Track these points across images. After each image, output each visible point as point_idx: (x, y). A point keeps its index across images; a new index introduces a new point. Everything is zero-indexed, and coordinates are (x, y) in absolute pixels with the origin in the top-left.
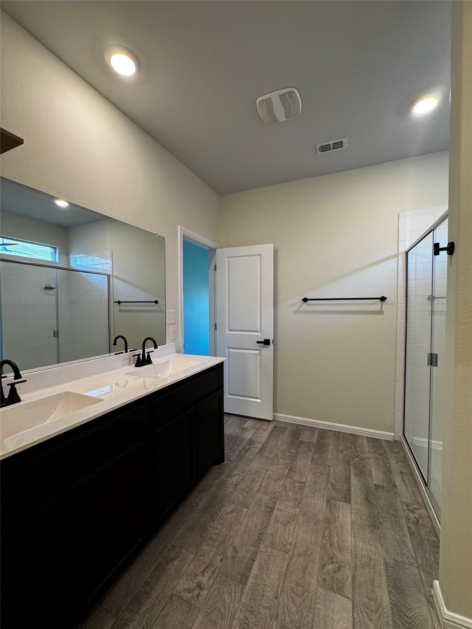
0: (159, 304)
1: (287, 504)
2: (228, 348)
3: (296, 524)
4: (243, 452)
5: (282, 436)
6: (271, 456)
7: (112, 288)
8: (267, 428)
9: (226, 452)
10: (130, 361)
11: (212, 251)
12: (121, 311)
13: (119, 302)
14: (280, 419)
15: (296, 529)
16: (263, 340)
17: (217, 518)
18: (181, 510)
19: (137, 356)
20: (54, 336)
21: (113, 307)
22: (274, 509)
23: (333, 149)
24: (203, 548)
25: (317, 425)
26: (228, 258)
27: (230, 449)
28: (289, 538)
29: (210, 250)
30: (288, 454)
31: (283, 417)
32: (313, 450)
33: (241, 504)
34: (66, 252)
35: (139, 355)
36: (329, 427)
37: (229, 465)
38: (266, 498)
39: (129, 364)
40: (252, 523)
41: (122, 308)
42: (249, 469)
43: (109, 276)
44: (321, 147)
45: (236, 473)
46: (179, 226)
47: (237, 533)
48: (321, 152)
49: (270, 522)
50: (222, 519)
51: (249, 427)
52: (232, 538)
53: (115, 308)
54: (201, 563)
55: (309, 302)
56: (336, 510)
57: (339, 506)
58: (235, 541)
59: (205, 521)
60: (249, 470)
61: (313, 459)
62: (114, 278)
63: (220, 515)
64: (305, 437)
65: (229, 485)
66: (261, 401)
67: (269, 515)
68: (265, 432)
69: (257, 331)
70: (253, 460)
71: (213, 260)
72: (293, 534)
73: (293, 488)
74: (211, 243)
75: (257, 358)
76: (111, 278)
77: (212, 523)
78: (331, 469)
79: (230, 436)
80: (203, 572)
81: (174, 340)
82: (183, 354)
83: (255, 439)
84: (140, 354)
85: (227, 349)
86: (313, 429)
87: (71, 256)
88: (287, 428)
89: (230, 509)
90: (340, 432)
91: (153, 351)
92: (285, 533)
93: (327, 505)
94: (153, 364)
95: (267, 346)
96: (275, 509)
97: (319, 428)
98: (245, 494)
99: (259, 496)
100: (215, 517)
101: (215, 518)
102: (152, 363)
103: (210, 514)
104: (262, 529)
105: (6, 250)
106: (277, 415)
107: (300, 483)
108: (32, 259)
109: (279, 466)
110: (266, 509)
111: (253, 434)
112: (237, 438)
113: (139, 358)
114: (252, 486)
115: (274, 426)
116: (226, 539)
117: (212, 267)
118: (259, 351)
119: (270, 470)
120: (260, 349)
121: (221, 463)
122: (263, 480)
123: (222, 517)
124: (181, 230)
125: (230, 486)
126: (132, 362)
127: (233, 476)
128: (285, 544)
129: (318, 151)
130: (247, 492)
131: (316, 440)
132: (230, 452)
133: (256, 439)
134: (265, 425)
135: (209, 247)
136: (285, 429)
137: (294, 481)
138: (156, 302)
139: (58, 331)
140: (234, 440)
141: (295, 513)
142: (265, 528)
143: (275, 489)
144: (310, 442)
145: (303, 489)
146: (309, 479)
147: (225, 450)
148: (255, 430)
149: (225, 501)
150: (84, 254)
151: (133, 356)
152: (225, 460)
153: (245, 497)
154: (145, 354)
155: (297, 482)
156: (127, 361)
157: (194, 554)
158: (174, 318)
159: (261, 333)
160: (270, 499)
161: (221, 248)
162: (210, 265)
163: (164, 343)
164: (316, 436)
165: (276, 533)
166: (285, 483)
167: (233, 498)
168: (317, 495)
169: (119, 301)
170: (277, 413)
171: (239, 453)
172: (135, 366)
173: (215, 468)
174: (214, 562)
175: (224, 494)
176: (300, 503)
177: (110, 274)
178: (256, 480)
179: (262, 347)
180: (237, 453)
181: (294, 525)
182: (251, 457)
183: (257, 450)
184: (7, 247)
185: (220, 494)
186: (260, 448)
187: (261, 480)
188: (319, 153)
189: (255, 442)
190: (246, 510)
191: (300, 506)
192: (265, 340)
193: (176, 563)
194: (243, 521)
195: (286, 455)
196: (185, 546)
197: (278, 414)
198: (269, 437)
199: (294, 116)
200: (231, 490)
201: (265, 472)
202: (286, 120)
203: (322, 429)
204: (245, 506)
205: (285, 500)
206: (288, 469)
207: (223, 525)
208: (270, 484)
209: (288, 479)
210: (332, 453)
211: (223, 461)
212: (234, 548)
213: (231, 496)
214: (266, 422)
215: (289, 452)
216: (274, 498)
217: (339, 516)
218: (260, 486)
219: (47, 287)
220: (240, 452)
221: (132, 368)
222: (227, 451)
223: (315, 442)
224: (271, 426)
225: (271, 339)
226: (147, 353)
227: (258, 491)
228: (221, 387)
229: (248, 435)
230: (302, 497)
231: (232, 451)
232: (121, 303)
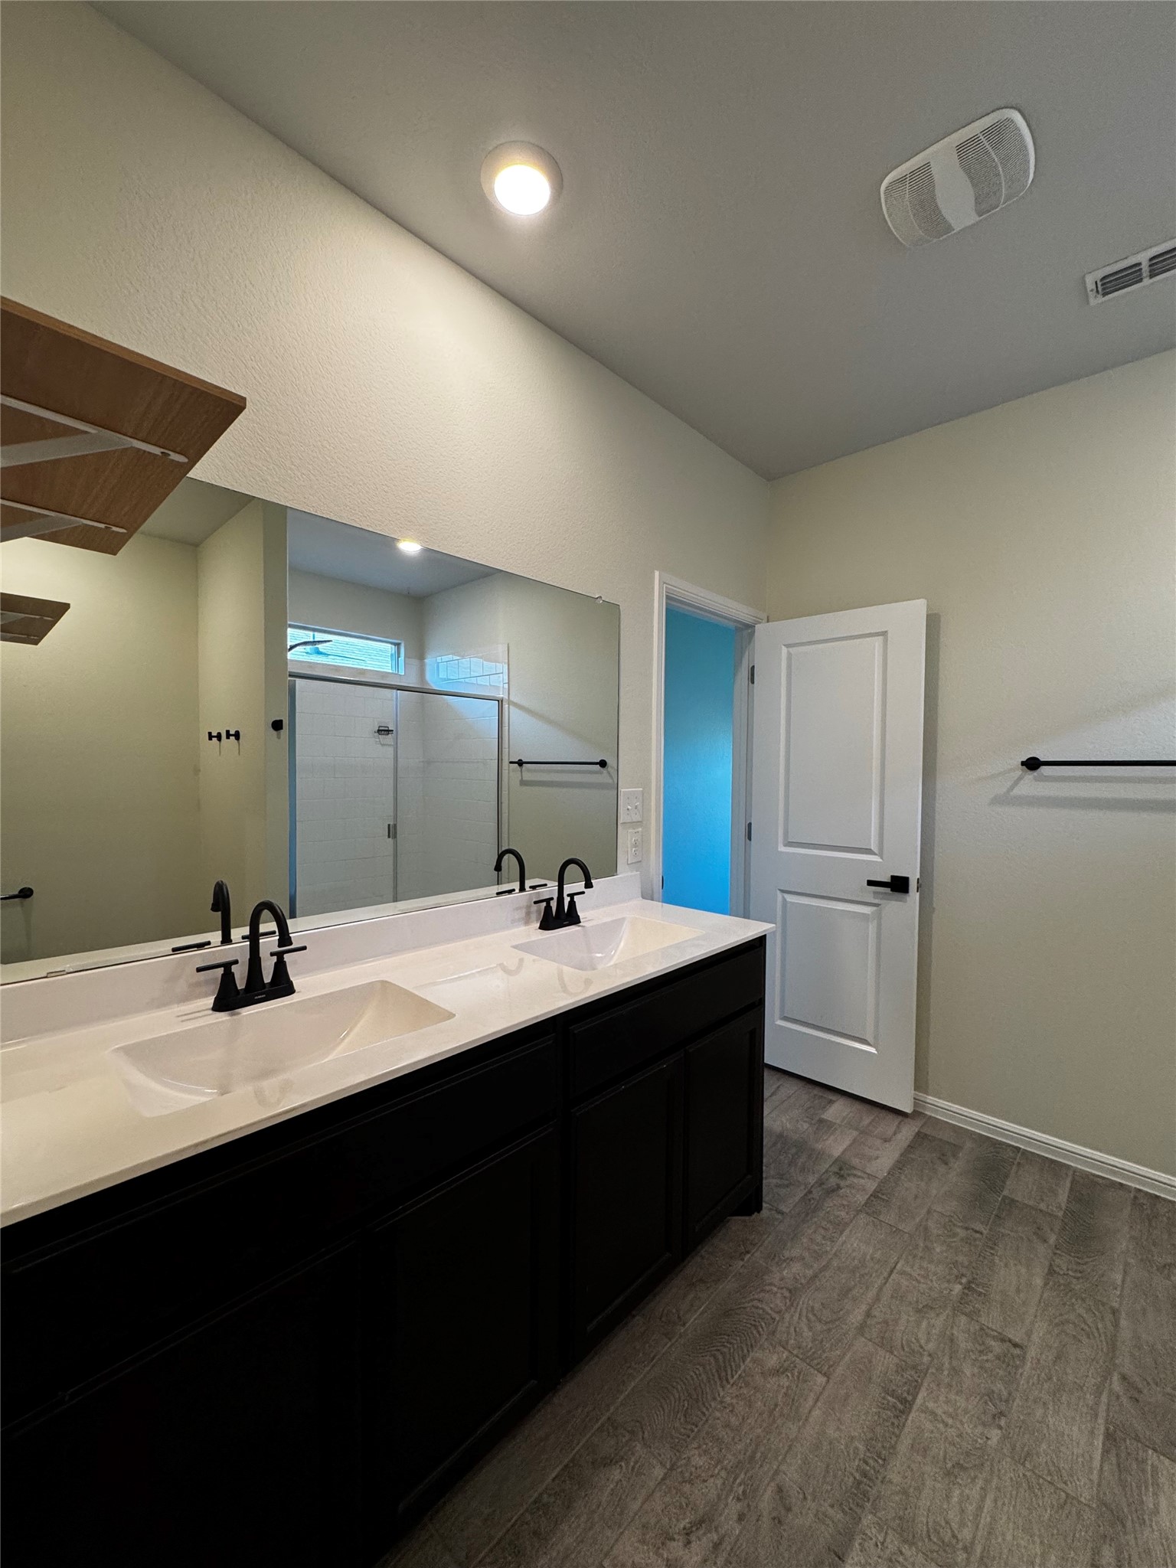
0: (610, 769)
1: (958, 1404)
2: (783, 891)
3: (987, 1481)
4: (817, 1193)
5: (942, 1169)
6: (907, 1227)
7: (507, 731)
8: (895, 1134)
9: (769, 1182)
10: (528, 914)
11: (744, 632)
12: (523, 783)
13: (520, 763)
14: (936, 1112)
15: (989, 1502)
16: (887, 879)
17: (736, 1377)
18: (638, 1323)
19: (544, 904)
20: (389, 837)
21: (509, 773)
22: (911, 1404)
23: (1151, 277)
24: (689, 1458)
25: (1065, 1157)
26: (788, 646)
27: (781, 1176)
28: (962, 1524)
29: (737, 629)
30: (962, 1233)
31: (946, 1108)
32: (1052, 1239)
33: (808, 1357)
34: (419, 652)
35: (548, 901)
36: (1114, 1173)
37: (776, 1223)
38: (884, 1361)
39: (527, 922)
40: (838, 1428)
41: (527, 776)
42: (834, 1251)
43: (500, 702)
44: (1102, 279)
45: (796, 1252)
46: (657, 573)
47: (790, 1447)
48: (1104, 295)
49: (896, 1443)
50: (747, 1384)
51: (838, 1121)
52: (776, 1458)
53: (511, 773)
54: (684, 1501)
55: (1044, 769)
56: (1146, 1482)
57: (1155, 1469)
58: (783, 1468)
59: (700, 1375)
60: (835, 1254)
61: (1051, 1272)
62: (511, 707)
63: (744, 1371)
64: (1021, 1187)
65: (771, 1284)
66: (876, 1052)
67: (893, 1420)
68: (887, 1145)
69: (869, 851)
70: (847, 1224)
71: (747, 653)
72: (977, 1516)
73: (981, 1352)
74: (737, 610)
75: (868, 928)
76: (506, 706)
77: (720, 1389)
78: (1123, 1323)
79: (780, 1136)
80: (687, 1534)
81: (638, 864)
82: (660, 903)
83: (855, 1161)
84: (552, 899)
85: (779, 894)
86: (1053, 1168)
87: (429, 661)
88: (961, 1148)
89: (772, 1361)
90: (1157, 1197)
91: (583, 893)
92: (948, 1497)
93: (1106, 1452)
94: (582, 926)
95: (897, 895)
96: (915, 1407)
97: (1075, 1170)
98: (819, 1327)
99: (861, 1345)
100: (729, 1372)
101: (729, 1377)
102: (580, 922)
103: (716, 1359)
104: (871, 1462)
105: (319, 653)
106: (928, 1101)
107: (1003, 1340)
108: (363, 672)
109: (932, 1267)
110: (884, 1398)
111: (850, 1145)
112: (801, 1146)
113: (548, 908)
114: (841, 1310)
115: (918, 1134)
116: (758, 1455)
117: (744, 673)
118: (875, 908)
119: (903, 1273)
120: (876, 901)
121: (753, 1213)
122: (877, 1299)
123: (750, 1379)
124: (662, 582)
125: (775, 1289)
126: (534, 916)
127: (785, 1261)
128: (946, 1540)
129: (1092, 295)
130: (827, 1323)
131: (1064, 1207)
132: (778, 1186)
133: (858, 1160)
134: (889, 1124)
135: (736, 621)
136: (956, 1149)
137: (982, 1329)
138: (603, 764)
139: (395, 826)
140: (794, 1150)
141: (986, 1442)
142: (880, 1461)
143: (918, 1340)
144: (1041, 1211)
145: (1017, 1368)
146: (1038, 1335)
147: (764, 1176)
148: (855, 1133)
149: (758, 1332)
150: (453, 654)
151: (535, 903)
152: (764, 1205)
153: (820, 1338)
154: (563, 898)
155: (994, 1337)
156: (522, 913)
157: (666, 1468)
158: (640, 807)
159: (882, 858)
160: (900, 1369)
161: (768, 621)
162: (737, 665)
163: (611, 870)
164: (1063, 1196)
165: (919, 1489)
166: (952, 1327)
167: (782, 1328)
168: (1069, 1404)
169: (520, 760)
170: (927, 1093)
171: (806, 1195)
172: (540, 928)
173: (736, 1223)
174: (721, 1515)
175: (757, 1308)
176: (1002, 1414)
177: (503, 698)
178: (854, 1292)
179: (884, 896)
180: (800, 1193)
181: (980, 1483)
182: (843, 1214)
183: (861, 1198)
184: (320, 647)
185: (746, 1305)
186: (870, 1193)
187: (871, 1294)
188: (1096, 301)
189: (855, 1172)
190: (821, 1380)
191: (1003, 1423)
192: (893, 877)
193: (616, 1474)
194: (810, 1412)
195: (955, 1235)
196: (644, 1433)
197: (930, 1097)
198: (900, 1165)
199: (1008, 198)
200: (779, 1302)
201: (886, 1274)
202: (978, 219)
203: (1088, 1175)
204: (818, 1364)
205: (949, 1386)
206: (961, 1284)
207: (750, 1406)
208: (899, 1318)
209: (963, 1319)
210: (1127, 1264)
211: (759, 1208)
212: (780, 1489)
213: (779, 1321)
214: (891, 1116)
215: (967, 1229)
216: (914, 1367)
217: (1156, 1511)
218: (868, 1314)
219: (381, 728)
220: (810, 1192)
221: (532, 932)
222: (771, 1180)
223: (1060, 1214)
224: (907, 1132)
225: (914, 875)
226: (568, 895)
227: (862, 1329)
228: (760, 1004)
229: (836, 1146)
230: (1010, 1394)
231: (786, 1182)
232: (524, 765)
